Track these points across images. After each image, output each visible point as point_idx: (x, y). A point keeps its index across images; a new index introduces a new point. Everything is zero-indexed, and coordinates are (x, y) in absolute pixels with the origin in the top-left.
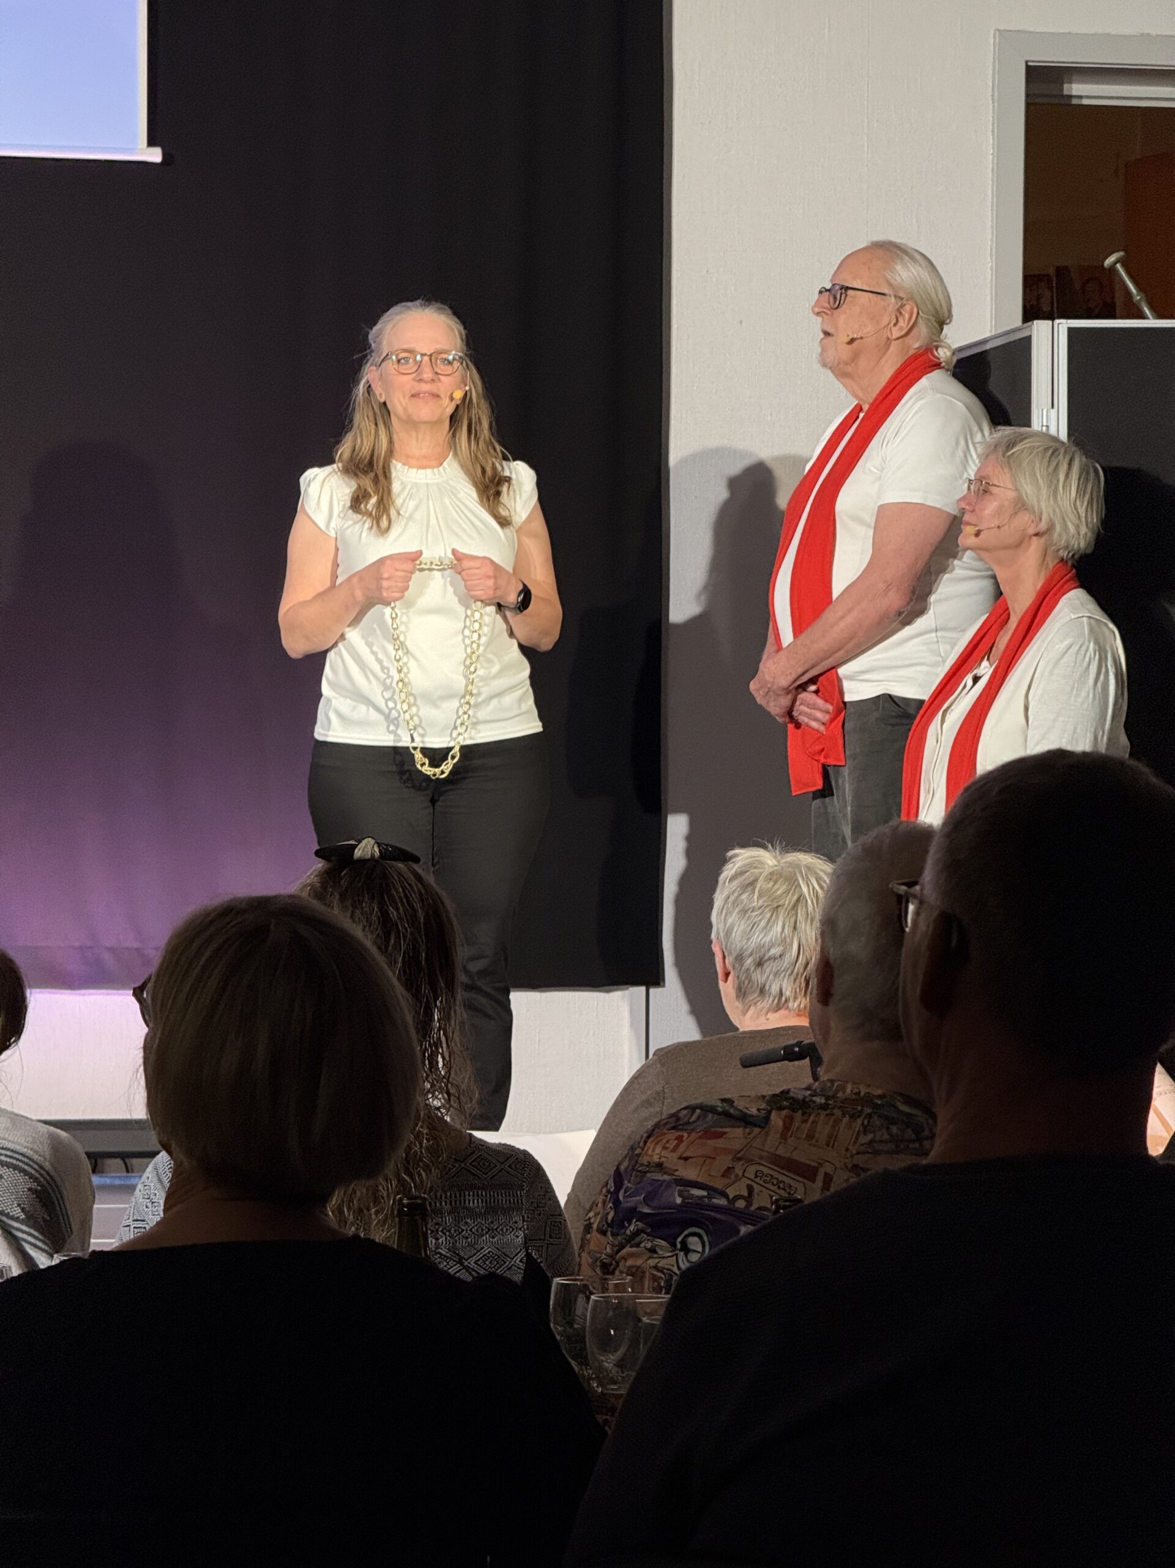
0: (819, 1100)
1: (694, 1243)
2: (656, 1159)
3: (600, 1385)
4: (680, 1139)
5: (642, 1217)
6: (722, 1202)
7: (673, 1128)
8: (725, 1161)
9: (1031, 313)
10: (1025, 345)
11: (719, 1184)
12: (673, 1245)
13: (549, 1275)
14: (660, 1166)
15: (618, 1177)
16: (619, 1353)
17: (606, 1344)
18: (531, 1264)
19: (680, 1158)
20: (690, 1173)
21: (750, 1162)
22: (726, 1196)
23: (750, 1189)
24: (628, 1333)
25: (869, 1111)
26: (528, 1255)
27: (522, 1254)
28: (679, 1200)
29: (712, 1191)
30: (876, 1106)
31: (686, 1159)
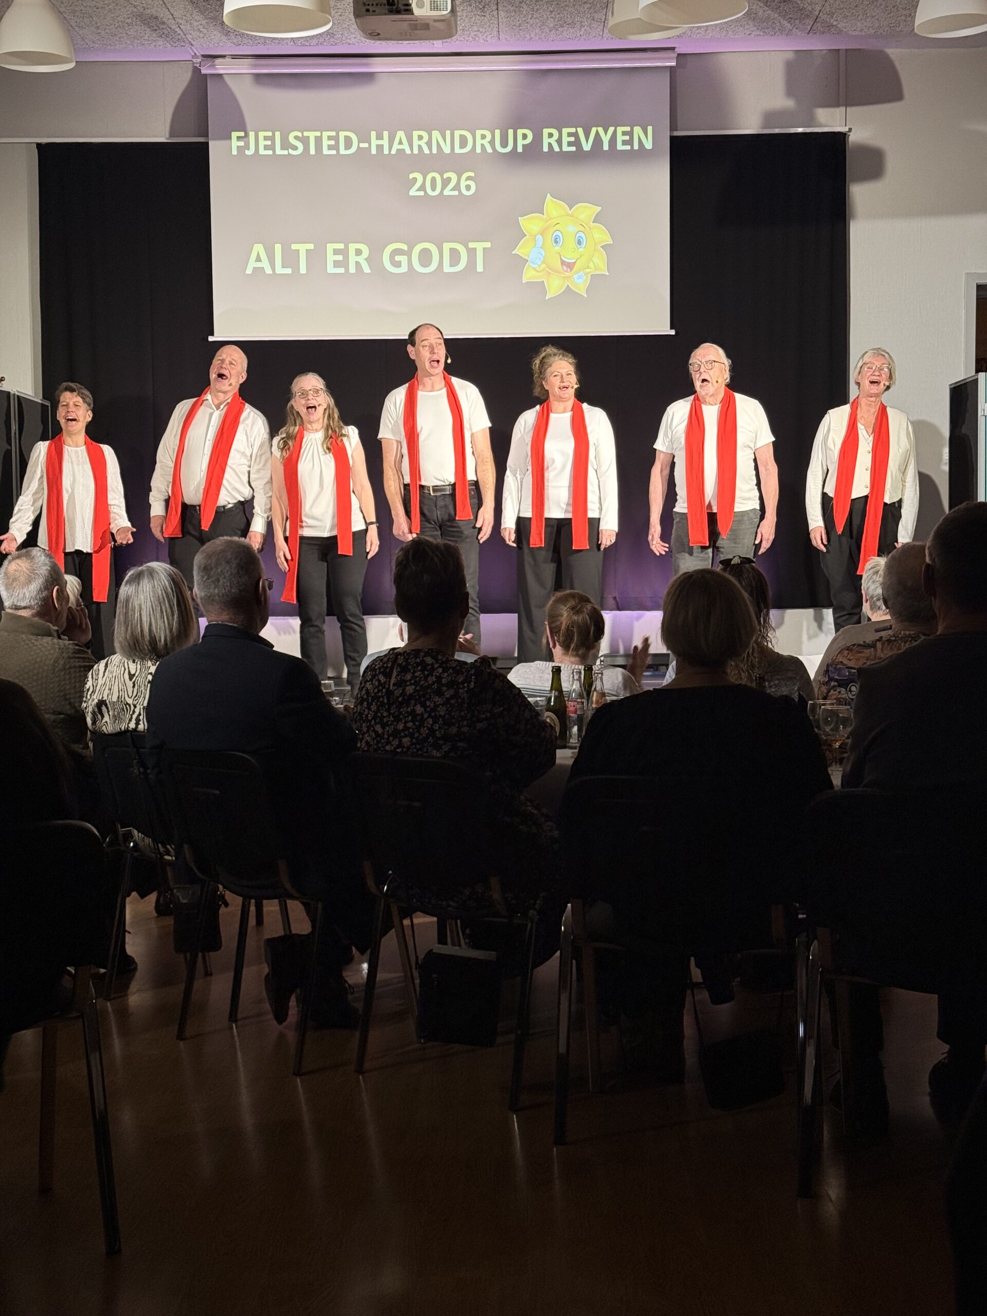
0: (893, 638)
1: (853, 688)
2: (840, 660)
3: (825, 736)
4: (848, 653)
5: (836, 680)
7: (846, 649)
8: (863, 661)
9: (978, 370)
10: (976, 382)
12: (846, 690)
13: (806, 699)
14: (841, 662)
15: (828, 666)
16: (832, 726)
17: (827, 723)
18: (800, 696)
19: (848, 659)
20: (851, 664)
24: (835, 719)
25: (910, 639)
26: (799, 693)
27: (797, 693)
28: (848, 674)
30: (912, 637)
31: (851, 659)
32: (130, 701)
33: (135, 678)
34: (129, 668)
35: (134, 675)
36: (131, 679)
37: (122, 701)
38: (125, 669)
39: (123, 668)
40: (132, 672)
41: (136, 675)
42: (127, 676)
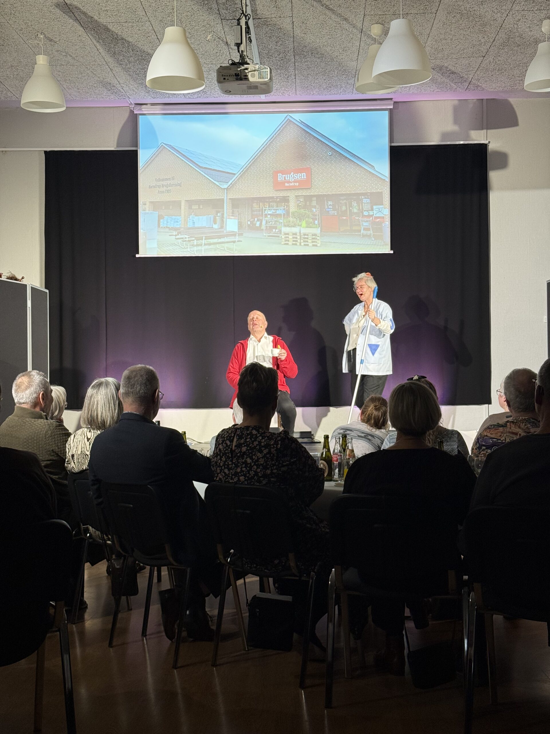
0: (516, 421)
2: (485, 434)
4: (490, 431)
6: (500, 441)
7: (489, 429)
8: (499, 434)
11: (499, 438)
12: (491, 450)
14: (487, 436)
15: (478, 438)
19: (491, 434)
21: (505, 433)
22: (501, 440)
23: (505, 438)
28: (491, 442)
29: (498, 439)
31: (492, 434)
32: (88, 453)
33: (90, 440)
34: (87, 435)
35: (90, 439)
36: (88, 441)
37: (83, 454)
38: (85, 436)
39: (84, 436)
40: (89, 437)
41: (91, 439)
42: (86, 440)
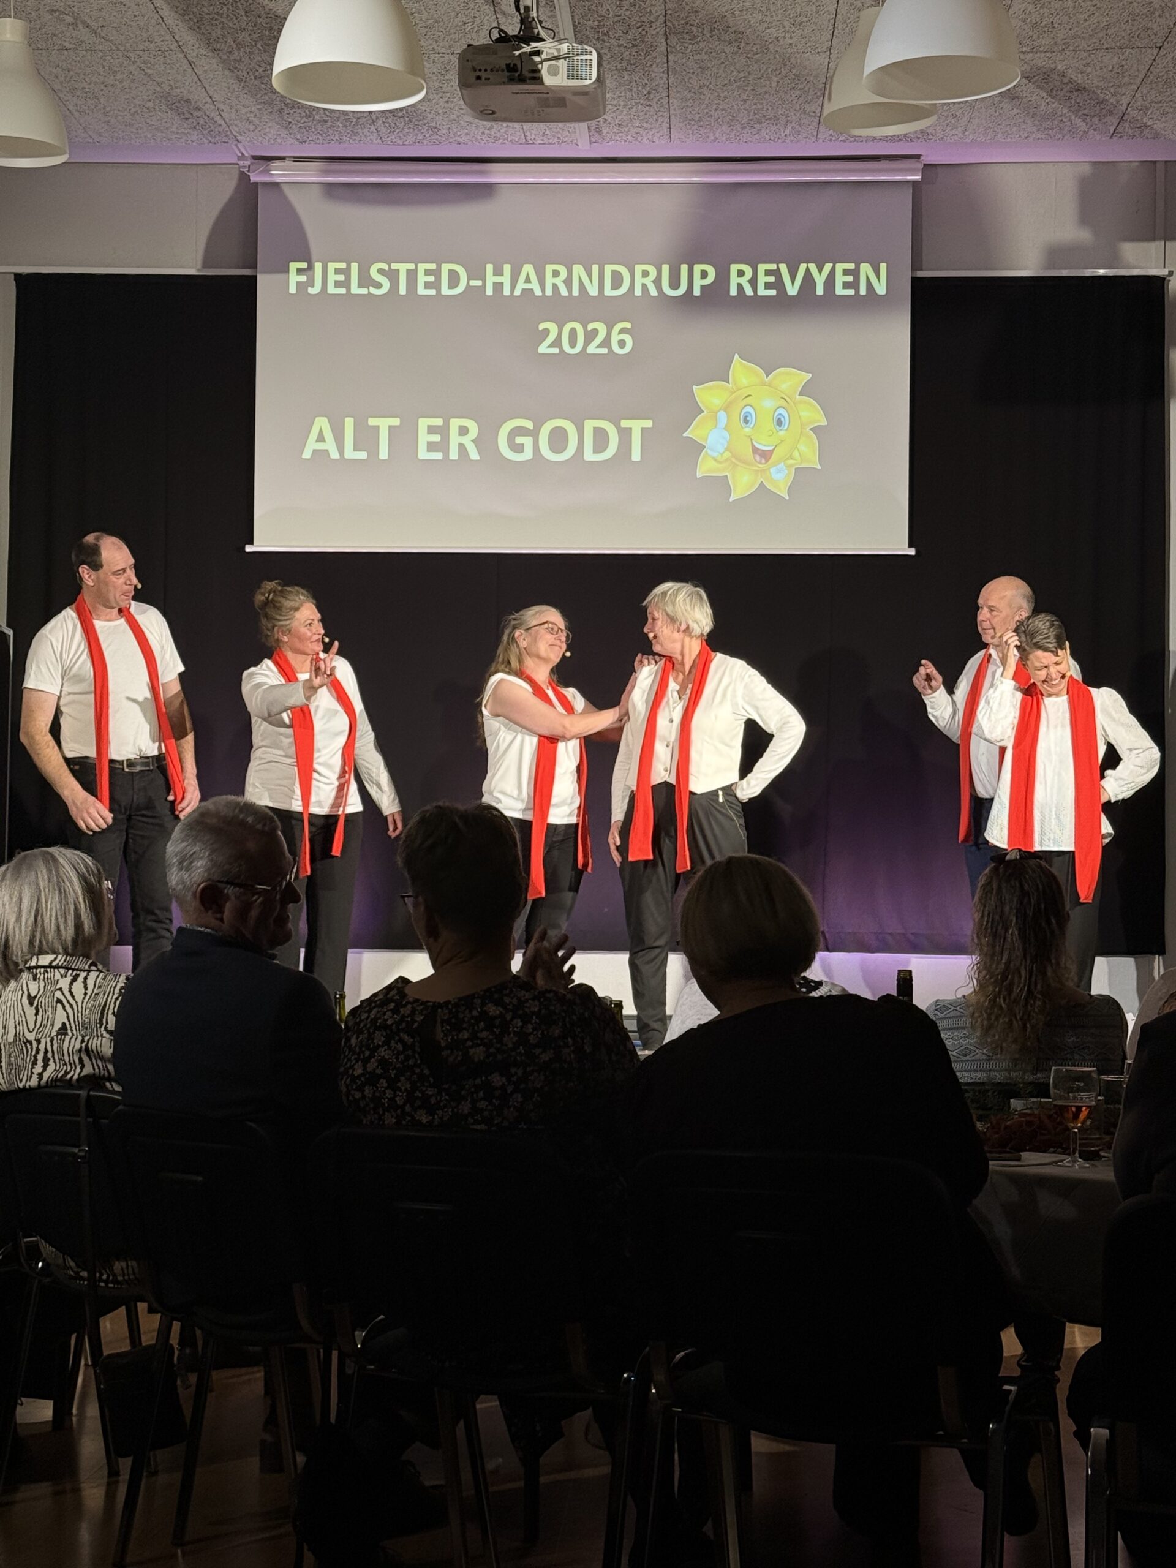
32: (31, 1037)
34: (30, 988)
37: (20, 1040)
39: (22, 991)
40: (34, 994)
42: (25, 1001)
